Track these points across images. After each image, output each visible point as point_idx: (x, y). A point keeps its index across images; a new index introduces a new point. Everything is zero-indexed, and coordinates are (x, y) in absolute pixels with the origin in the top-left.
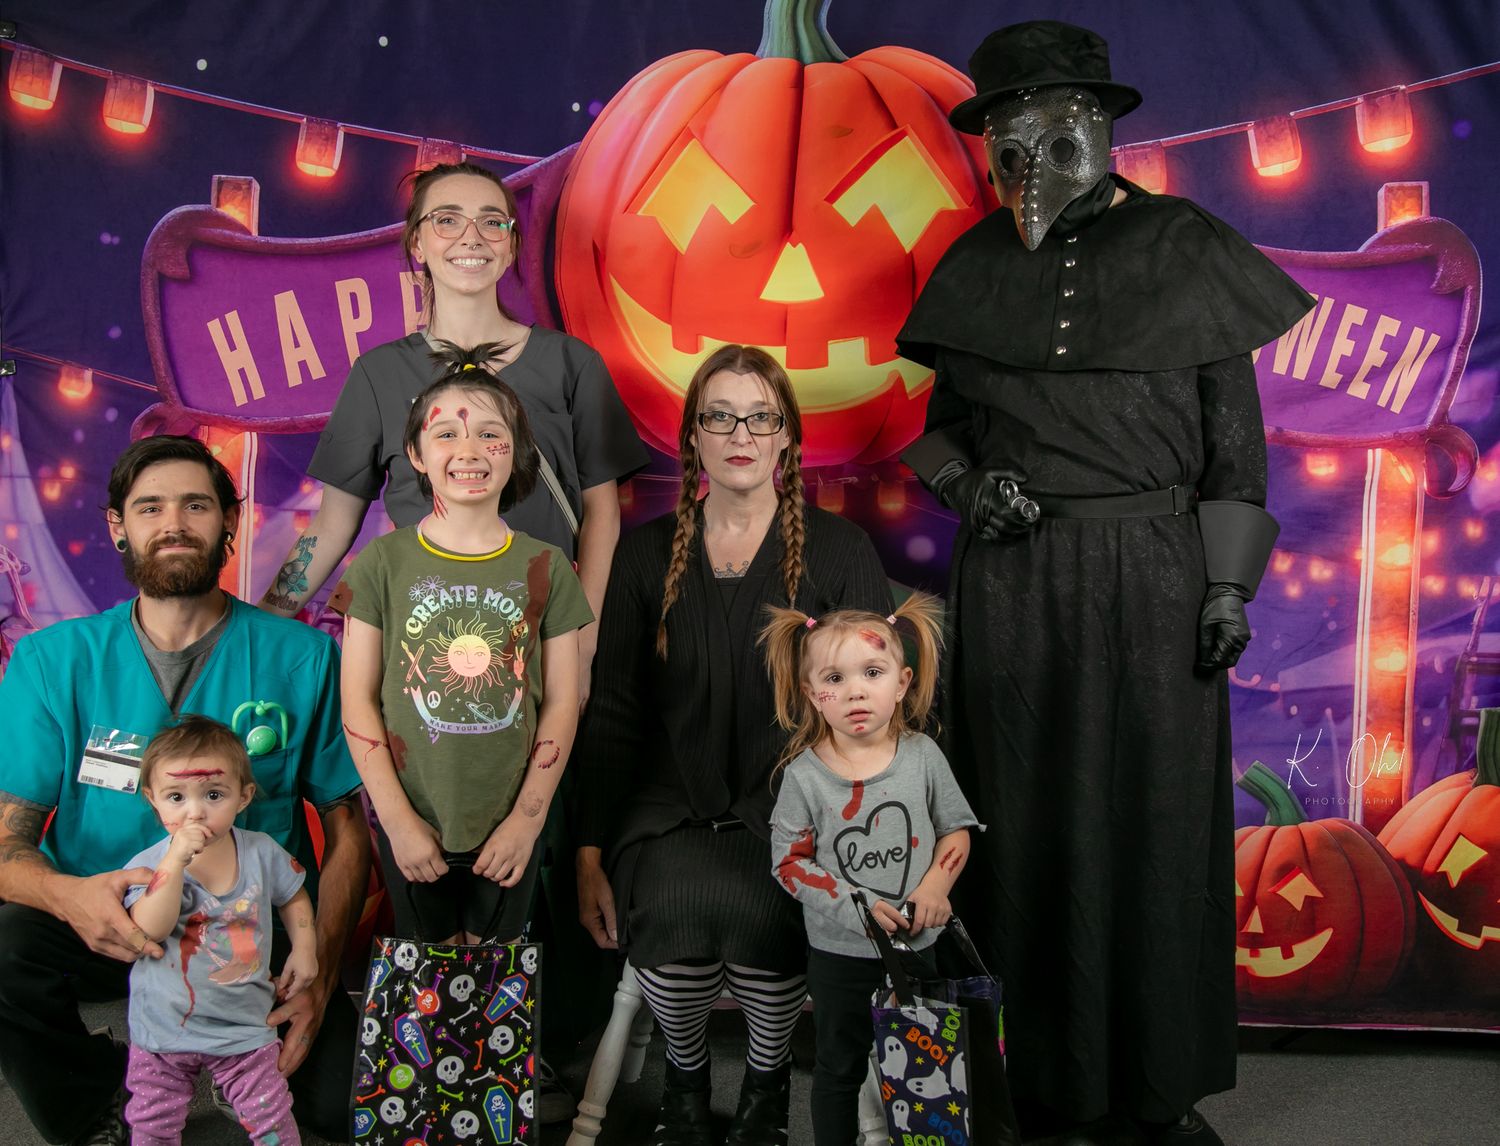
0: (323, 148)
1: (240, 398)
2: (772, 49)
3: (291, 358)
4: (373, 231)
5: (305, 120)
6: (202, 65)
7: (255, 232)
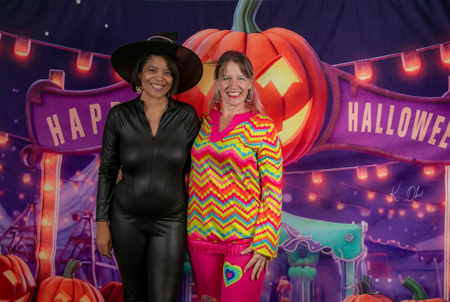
0: (86, 61)
1: (57, 144)
2: (236, 29)
3: (74, 130)
4: (102, 88)
5: (80, 51)
6: (47, 34)
7: (63, 88)
